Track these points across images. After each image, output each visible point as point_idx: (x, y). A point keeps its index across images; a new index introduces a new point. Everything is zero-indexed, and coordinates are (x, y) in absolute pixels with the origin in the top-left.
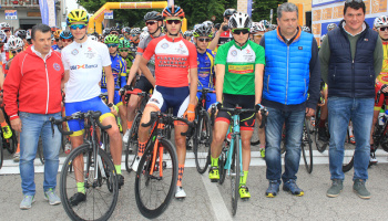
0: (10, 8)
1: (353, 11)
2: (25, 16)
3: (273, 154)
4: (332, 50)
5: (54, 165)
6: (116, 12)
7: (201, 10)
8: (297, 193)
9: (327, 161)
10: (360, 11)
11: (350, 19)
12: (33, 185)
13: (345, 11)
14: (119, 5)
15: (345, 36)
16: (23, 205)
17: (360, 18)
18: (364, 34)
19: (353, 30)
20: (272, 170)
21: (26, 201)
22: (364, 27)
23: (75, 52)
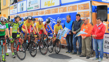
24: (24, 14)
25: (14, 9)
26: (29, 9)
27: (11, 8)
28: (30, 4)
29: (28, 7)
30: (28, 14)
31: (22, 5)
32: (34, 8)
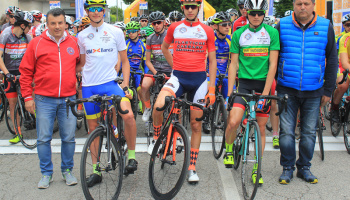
2: (67, 7)
3: (287, 140)
5: (70, 146)
6: (151, 3)
8: (310, 181)
12: (50, 164)
16: (41, 185)
20: (286, 156)
21: (44, 181)
23: (91, 37)
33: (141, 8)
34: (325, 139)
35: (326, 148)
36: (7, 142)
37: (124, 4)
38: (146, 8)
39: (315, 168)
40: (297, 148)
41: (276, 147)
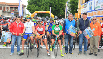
0: (12, 12)
1: (85, 15)
2: (16, 14)
3: (66, 45)
4: (80, 23)
5: (19, 46)
6: (37, 14)
7: (58, 14)
8: (71, 54)
9: (78, 48)
10: (86, 15)
11: (84, 17)
12: (13, 51)
13: (83, 15)
14: (38, 12)
15: (83, 20)
16: (10, 55)
17: (86, 17)
18: (87, 20)
19: (84, 19)
20: (66, 49)
21: (11, 54)
22: (87, 19)
24: (92, 13)
25: (84, 8)
26: (96, 8)
27: (82, 7)
28: (98, 3)
29: (96, 6)
30: (95, 13)
31: (91, 4)
32: (101, 7)
33: (35, 15)
34: (75, 46)
35: (75, 48)
36: (2, 46)
37: (30, 14)
38: (36, 15)
39: (73, 51)
40: (69, 48)
41: (64, 47)
